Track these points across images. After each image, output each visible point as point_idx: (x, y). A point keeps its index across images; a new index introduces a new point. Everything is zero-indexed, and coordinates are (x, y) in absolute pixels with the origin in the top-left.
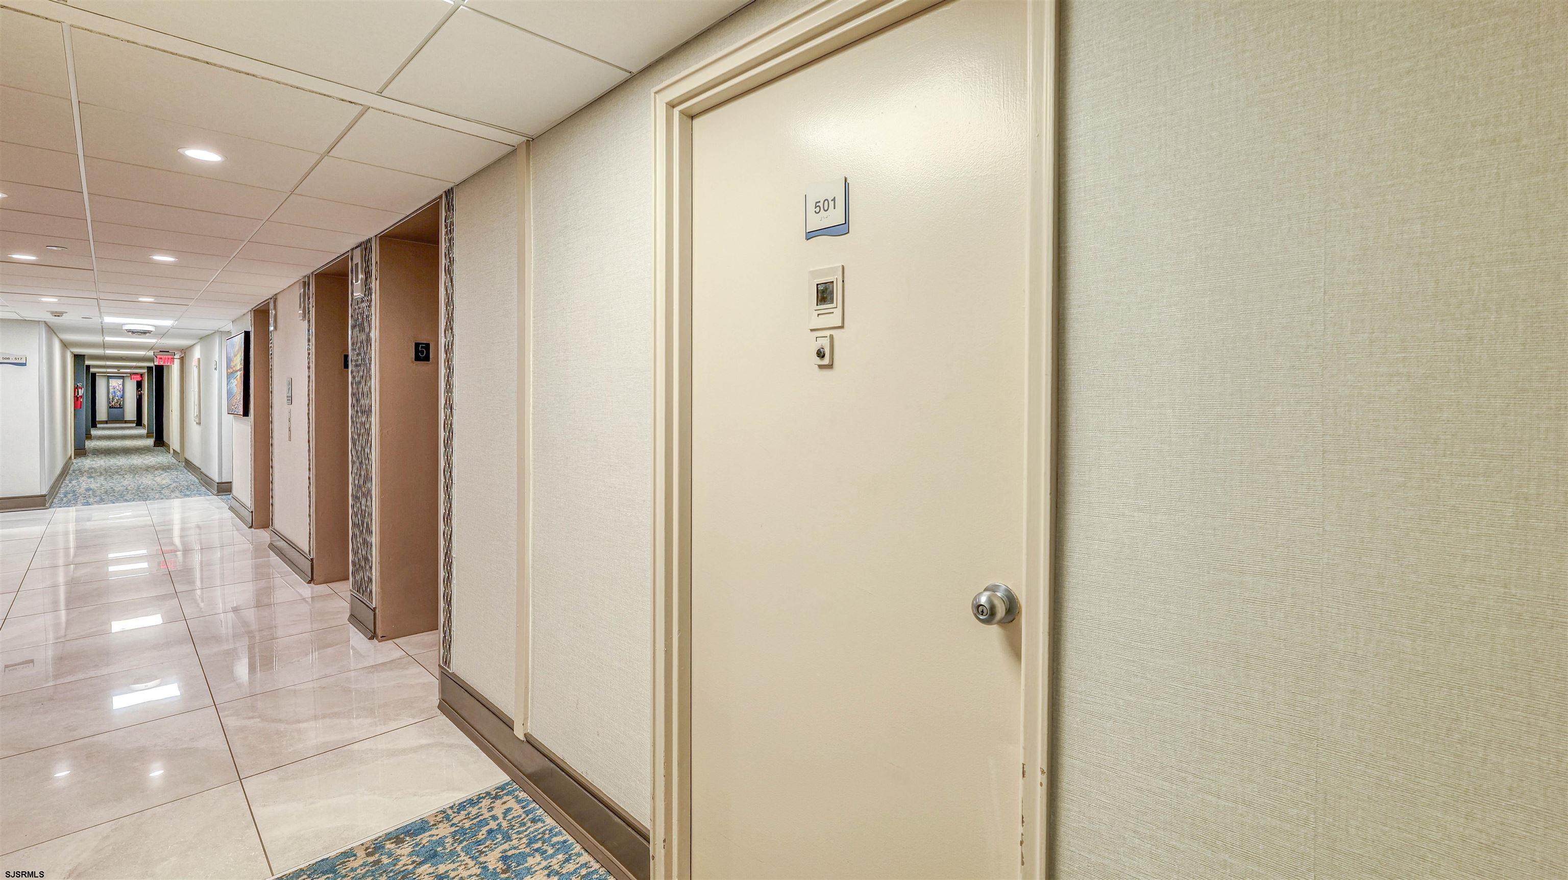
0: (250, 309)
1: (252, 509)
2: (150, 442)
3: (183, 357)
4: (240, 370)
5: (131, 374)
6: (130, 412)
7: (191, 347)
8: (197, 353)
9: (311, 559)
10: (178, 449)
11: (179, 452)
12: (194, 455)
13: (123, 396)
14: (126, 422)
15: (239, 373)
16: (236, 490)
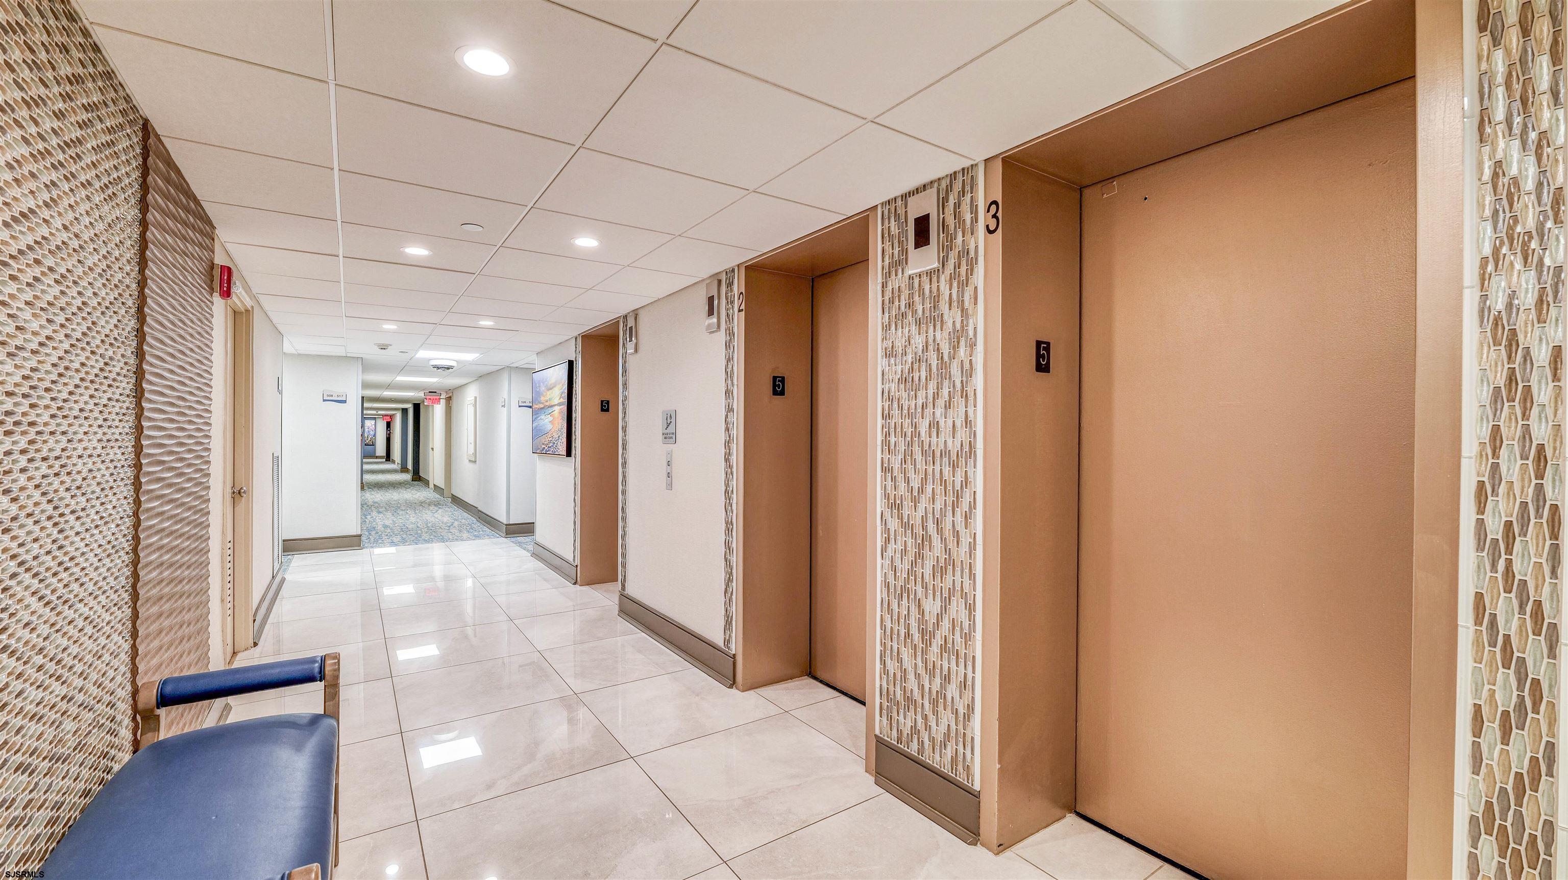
0: (576, 334)
1: (578, 562)
2: (407, 477)
3: (450, 397)
4: (559, 404)
5: (384, 416)
6: (381, 450)
7: (461, 387)
8: (471, 393)
9: (734, 655)
10: (441, 484)
11: (443, 487)
12: (467, 490)
13: (375, 435)
14: (377, 457)
15: (557, 409)
16: (542, 534)
